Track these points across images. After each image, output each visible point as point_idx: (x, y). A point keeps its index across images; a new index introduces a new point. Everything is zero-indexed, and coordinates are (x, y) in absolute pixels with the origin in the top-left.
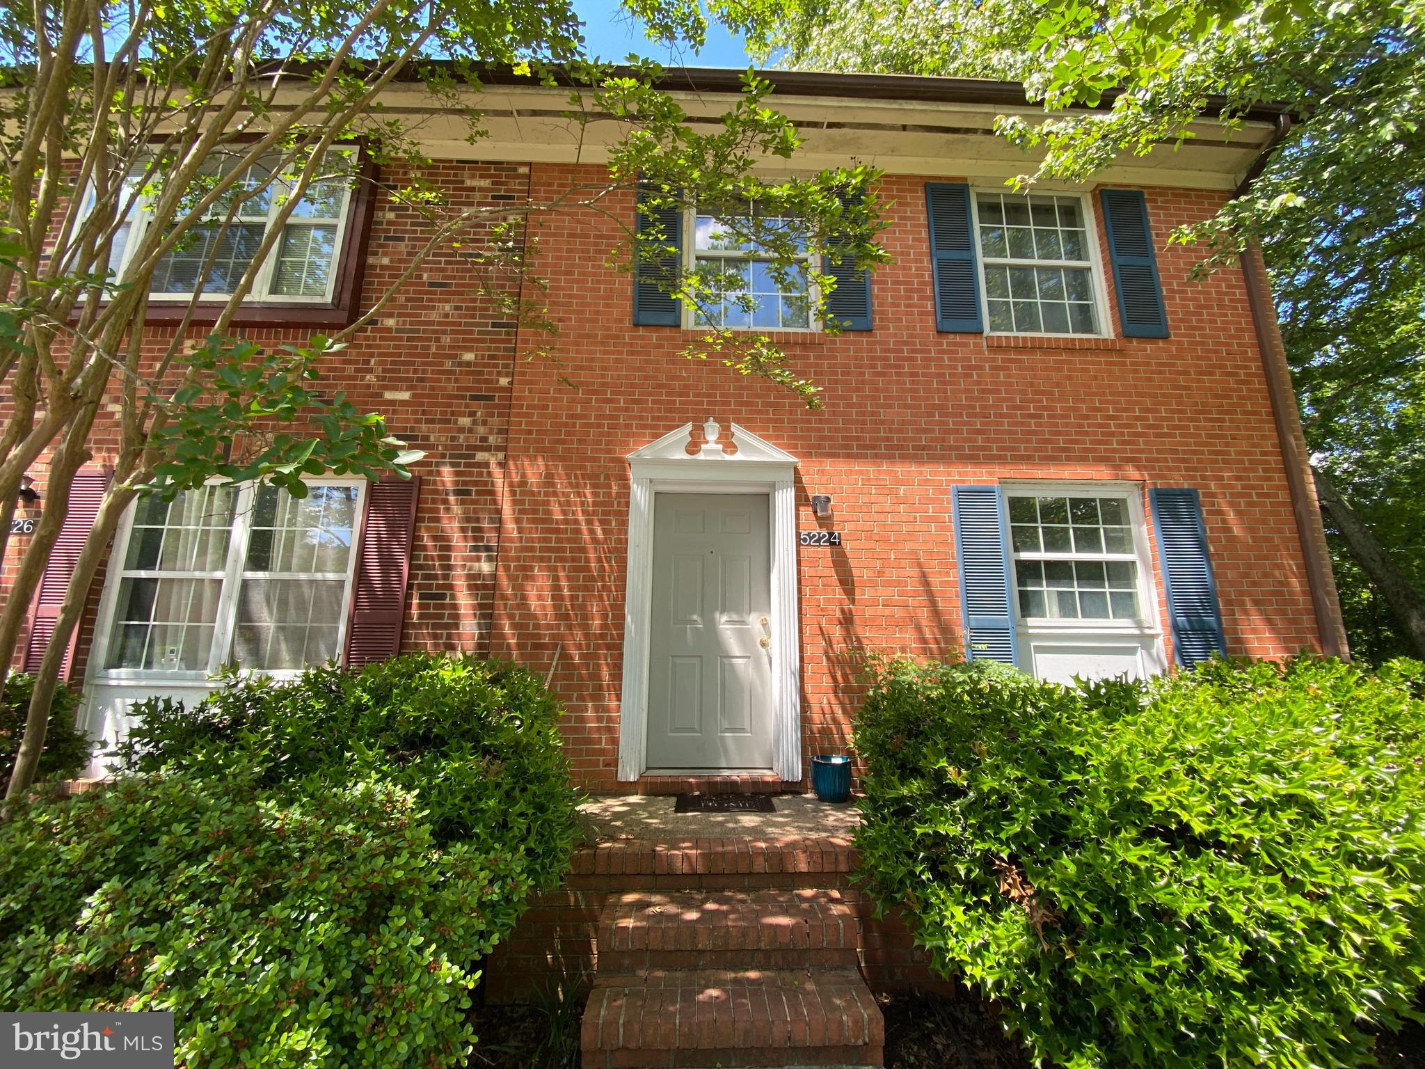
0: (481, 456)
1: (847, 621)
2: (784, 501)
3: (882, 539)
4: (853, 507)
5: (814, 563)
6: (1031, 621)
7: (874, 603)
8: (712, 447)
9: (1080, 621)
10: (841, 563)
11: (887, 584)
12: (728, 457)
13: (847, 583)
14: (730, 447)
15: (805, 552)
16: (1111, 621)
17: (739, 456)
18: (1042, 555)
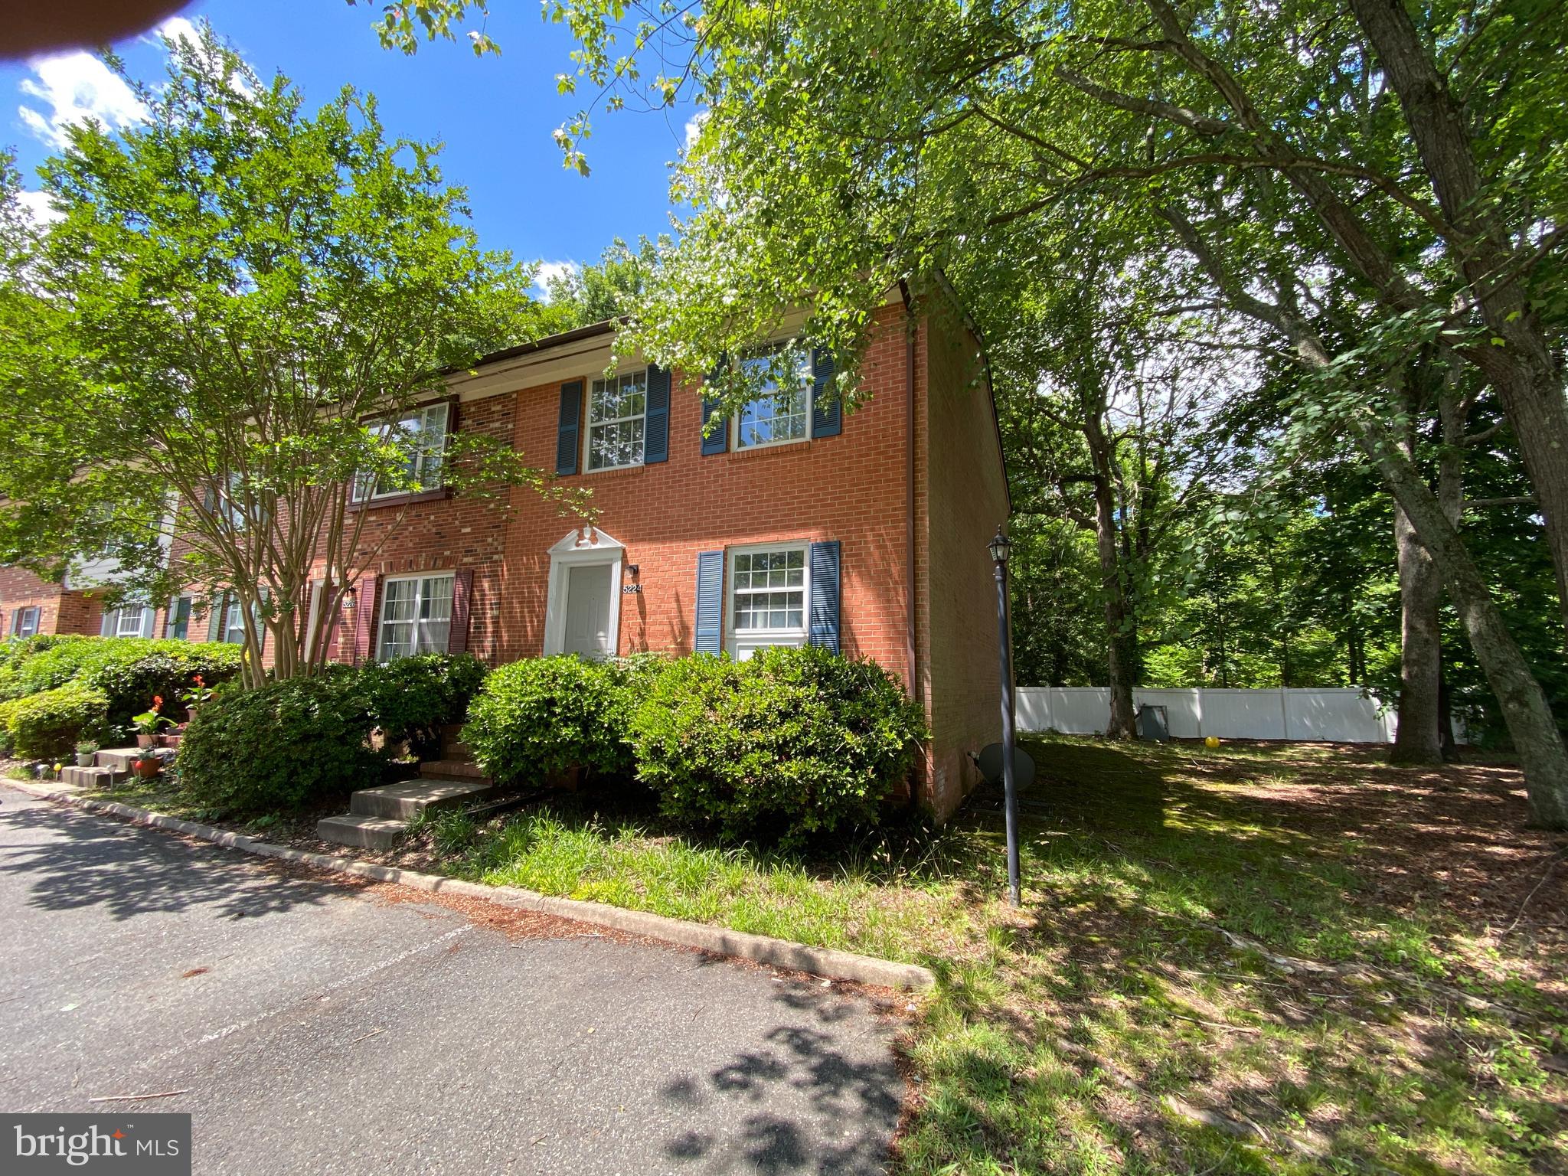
0: (496, 557)
1: (642, 634)
2: (617, 568)
3: (662, 587)
4: (650, 570)
5: (629, 602)
6: (738, 631)
7: (654, 623)
8: (586, 544)
9: (769, 630)
10: (641, 602)
11: (662, 613)
12: (594, 547)
13: (643, 614)
14: (594, 539)
15: (625, 597)
16: (786, 629)
17: (598, 546)
18: (751, 590)
